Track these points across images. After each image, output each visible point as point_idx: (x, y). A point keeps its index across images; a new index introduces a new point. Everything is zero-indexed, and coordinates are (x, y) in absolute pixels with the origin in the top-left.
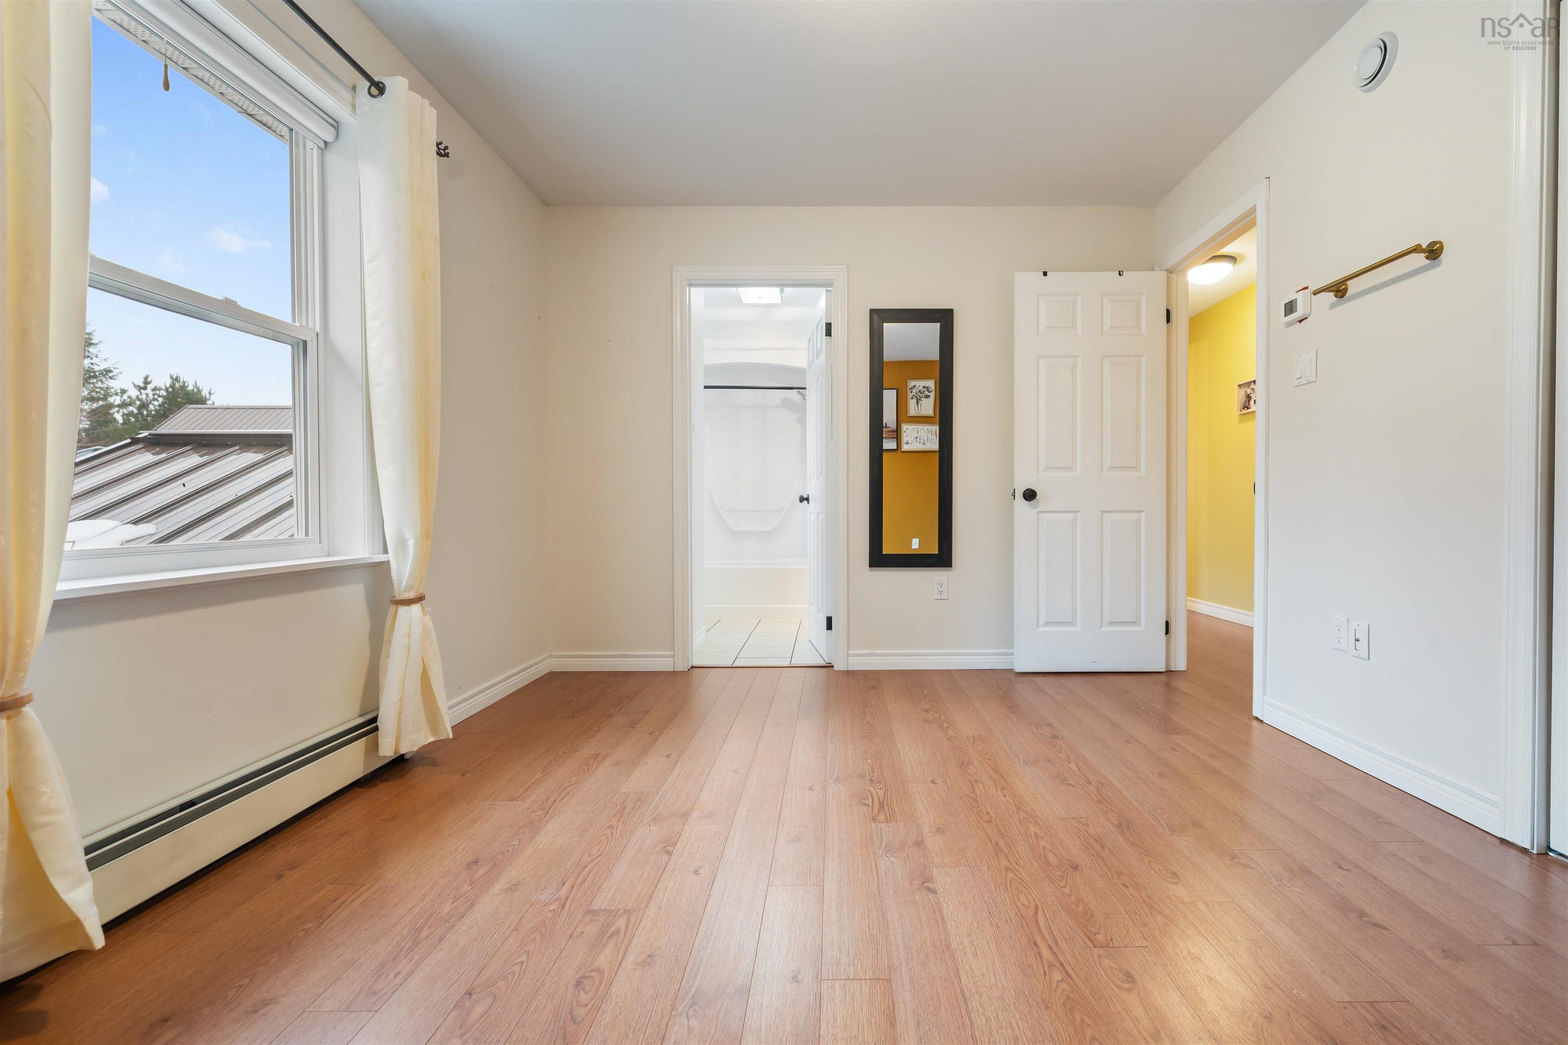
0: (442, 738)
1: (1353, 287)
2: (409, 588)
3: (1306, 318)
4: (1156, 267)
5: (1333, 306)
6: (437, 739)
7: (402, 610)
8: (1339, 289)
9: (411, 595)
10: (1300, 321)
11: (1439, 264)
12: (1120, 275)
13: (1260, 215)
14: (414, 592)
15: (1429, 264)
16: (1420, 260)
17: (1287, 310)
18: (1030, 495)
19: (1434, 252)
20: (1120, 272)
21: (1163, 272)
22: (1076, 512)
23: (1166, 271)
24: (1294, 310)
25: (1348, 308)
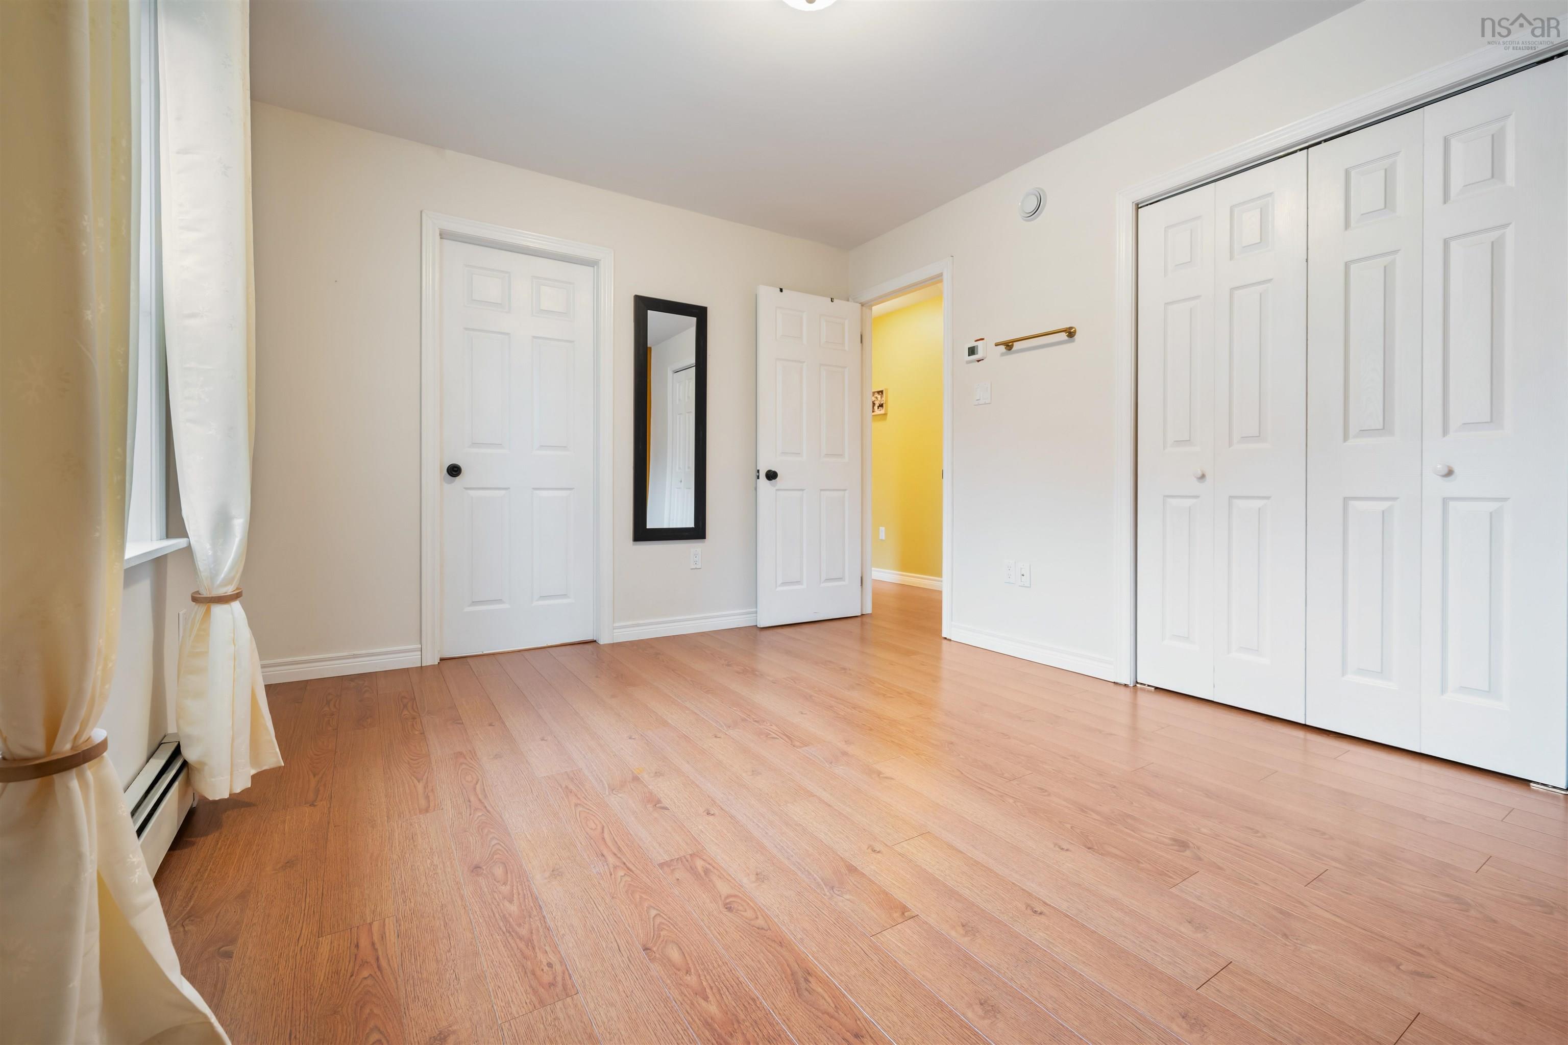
0: (265, 768)
1: (1017, 346)
2: (227, 582)
3: (983, 360)
4: (850, 299)
5: (1003, 354)
6: (260, 770)
7: (218, 610)
8: (1009, 345)
9: (229, 590)
10: (978, 361)
11: (1074, 341)
12: (832, 301)
13: (946, 277)
14: (233, 585)
15: (1066, 340)
16: (1064, 336)
17: (970, 352)
18: (771, 475)
19: (1071, 333)
20: (832, 299)
21: (858, 304)
22: (802, 490)
23: (860, 303)
24: (976, 353)
25: (1012, 358)
